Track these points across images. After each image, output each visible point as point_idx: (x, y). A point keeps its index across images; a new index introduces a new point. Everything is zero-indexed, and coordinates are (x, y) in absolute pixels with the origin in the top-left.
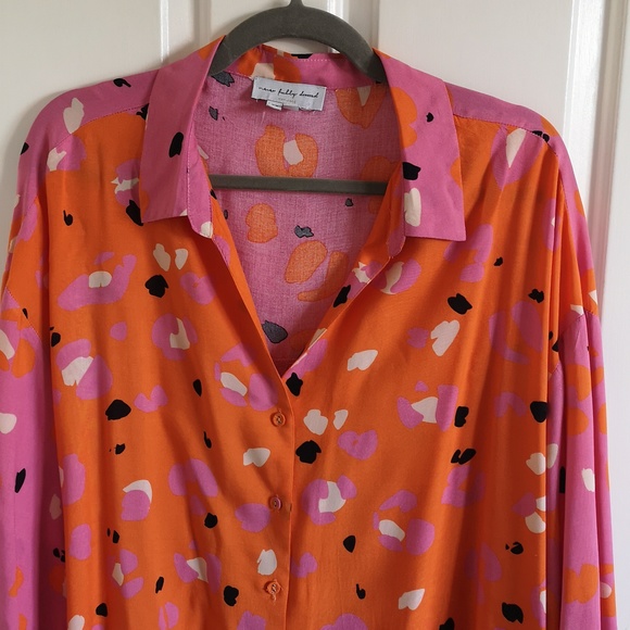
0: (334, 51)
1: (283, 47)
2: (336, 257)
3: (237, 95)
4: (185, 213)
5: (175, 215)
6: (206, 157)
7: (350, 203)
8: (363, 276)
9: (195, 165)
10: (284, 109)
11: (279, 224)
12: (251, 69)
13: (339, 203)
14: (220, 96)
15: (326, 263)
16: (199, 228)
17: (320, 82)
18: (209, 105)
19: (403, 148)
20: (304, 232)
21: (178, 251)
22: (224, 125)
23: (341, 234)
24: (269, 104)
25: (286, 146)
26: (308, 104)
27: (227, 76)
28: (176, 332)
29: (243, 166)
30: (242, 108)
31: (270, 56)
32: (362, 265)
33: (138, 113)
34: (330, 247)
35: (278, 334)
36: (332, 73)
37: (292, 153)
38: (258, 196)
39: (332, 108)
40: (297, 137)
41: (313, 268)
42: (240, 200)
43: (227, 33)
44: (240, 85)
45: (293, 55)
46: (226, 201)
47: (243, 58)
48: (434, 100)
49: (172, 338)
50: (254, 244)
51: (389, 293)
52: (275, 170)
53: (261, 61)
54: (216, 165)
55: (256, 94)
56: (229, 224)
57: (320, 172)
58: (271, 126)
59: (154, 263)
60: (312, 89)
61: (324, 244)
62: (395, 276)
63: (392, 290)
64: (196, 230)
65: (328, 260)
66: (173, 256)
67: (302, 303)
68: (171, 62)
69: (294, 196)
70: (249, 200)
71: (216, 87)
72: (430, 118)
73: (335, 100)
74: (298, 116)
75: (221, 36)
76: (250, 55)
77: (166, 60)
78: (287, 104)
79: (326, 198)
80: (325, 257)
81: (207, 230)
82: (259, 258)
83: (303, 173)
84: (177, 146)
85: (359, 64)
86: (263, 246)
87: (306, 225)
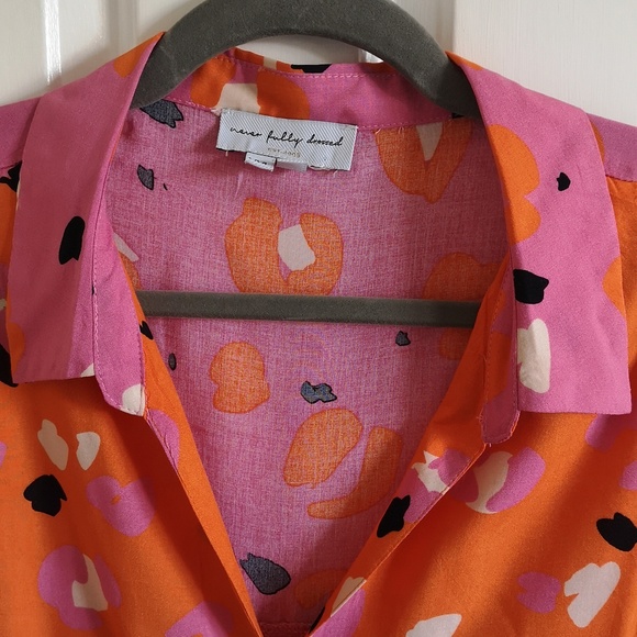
0: (371, 58)
1: (274, 52)
2: (379, 438)
3: (189, 143)
4: (89, 372)
5: (70, 374)
6: (134, 257)
7: (403, 340)
8: (433, 479)
9: (107, 279)
10: (279, 168)
11: (272, 379)
12: (214, 95)
13: (383, 341)
14: (158, 145)
15: (360, 449)
16: (119, 398)
17: (346, 118)
18: (137, 162)
19: (514, 242)
20: (319, 393)
21: (81, 437)
22: (165, 200)
23: (388, 396)
24: (250, 159)
25: (283, 235)
26: (325, 158)
27: (170, 108)
28: (83, 578)
29: (203, 273)
30: (199, 168)
31: (250, 71)
32: (430, 457)
33: (3, 180)
34: (368, 420)
35: (271, 578)
36: (369, 99)
37: (295, 250)
38: (233, 328)
39: (370, 165)
40: (303, 219)
41: (336, 459)
42: (200, 337)
43: (167, 28)
44: (195, 124)
45: (294, 67)
46: (172, 338)
47: (199, 73)
48: (569, 147)
49: (76, 589)
50: (227, 416)
51: (484, 510)
52: (263, 280)
53: (233, 78)
54: (152, 272)
55: (225, 141)
56: (176, 380)
57: (348, 284)
58: (255, 198)
59: (40, 453)
60: (330, 130)
61: (357, 416)
62: (496, 479)
63: (490, 504)
64: (112, 402)
65: (363, 444)
66: (73, 446)
67: (317, 523)
68: (65, 83)
69: (298, 327)
70: (215, 336)
71: (148, 127)
72: (564, 182)
73: (374, 151)
74: (305, 180)
75: (157, 32)
76: (213, 68)
77: (57, 79)
78: (285, 159)
79: (359, 330)
80: (359, 439)
81: (133, 400)
82: (235, 442)
83: (316, 286)
84: (73, 243)
85: (420, 80)
86: (243, 418)
87: (322, 380)
